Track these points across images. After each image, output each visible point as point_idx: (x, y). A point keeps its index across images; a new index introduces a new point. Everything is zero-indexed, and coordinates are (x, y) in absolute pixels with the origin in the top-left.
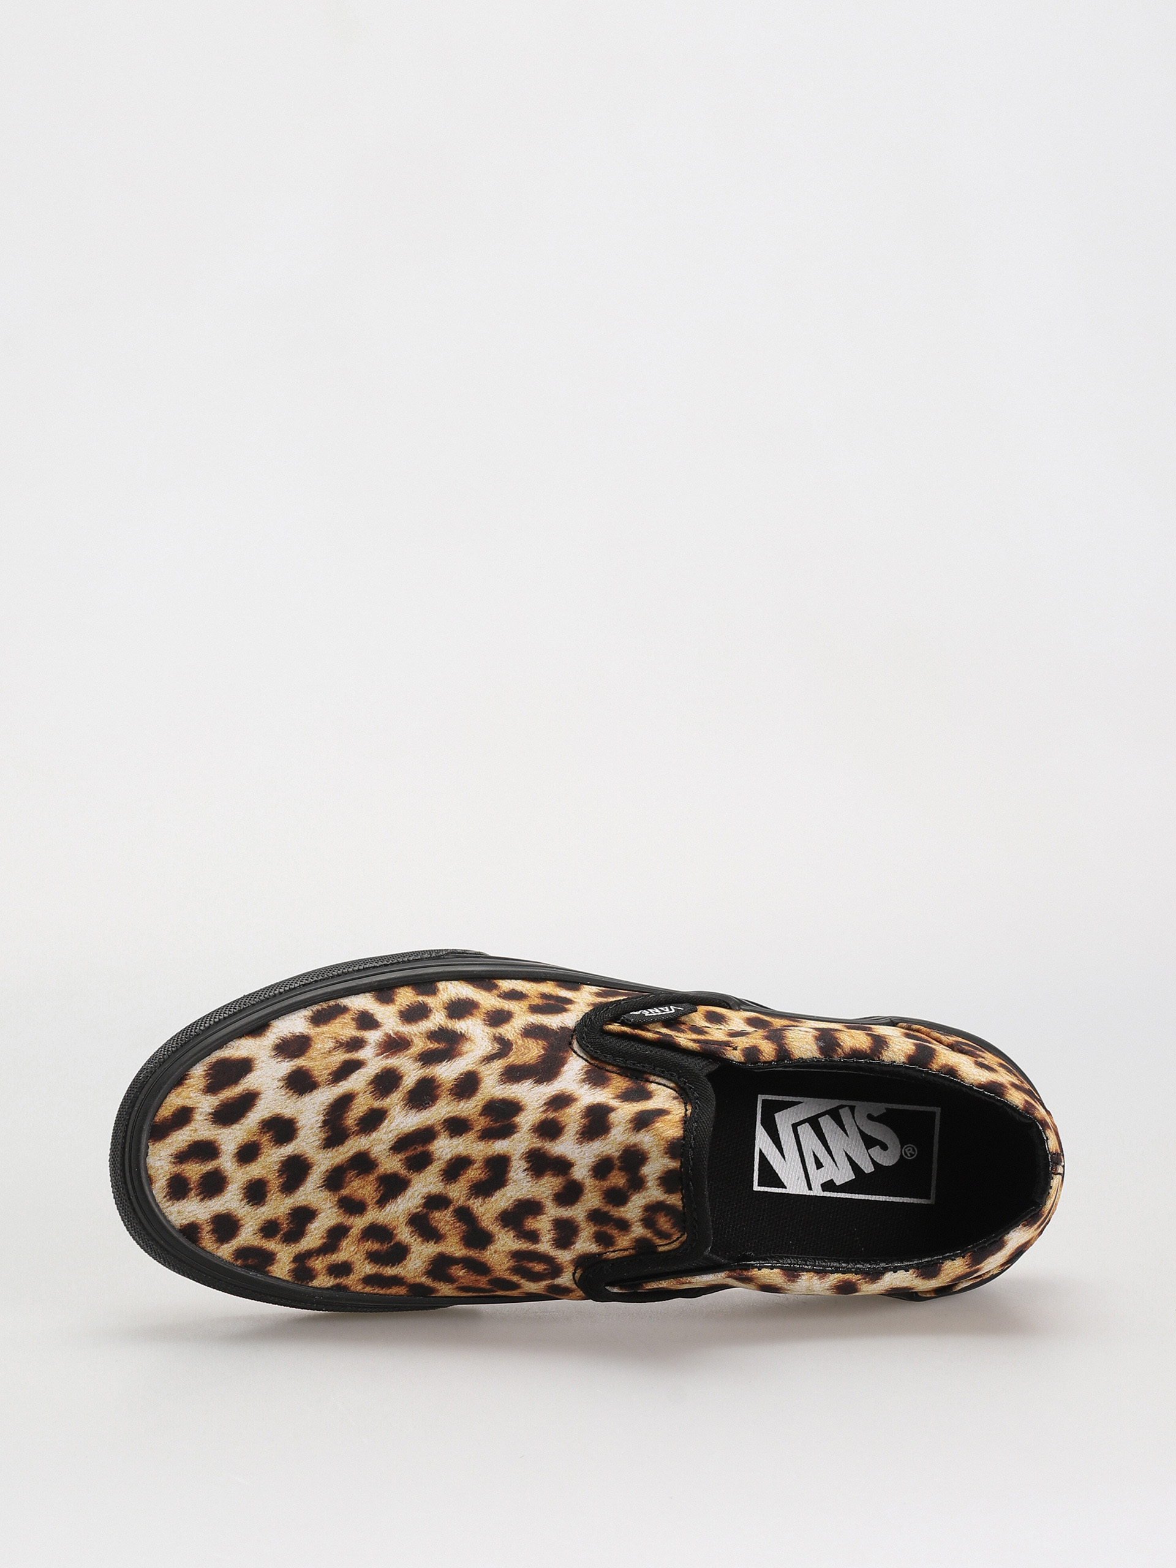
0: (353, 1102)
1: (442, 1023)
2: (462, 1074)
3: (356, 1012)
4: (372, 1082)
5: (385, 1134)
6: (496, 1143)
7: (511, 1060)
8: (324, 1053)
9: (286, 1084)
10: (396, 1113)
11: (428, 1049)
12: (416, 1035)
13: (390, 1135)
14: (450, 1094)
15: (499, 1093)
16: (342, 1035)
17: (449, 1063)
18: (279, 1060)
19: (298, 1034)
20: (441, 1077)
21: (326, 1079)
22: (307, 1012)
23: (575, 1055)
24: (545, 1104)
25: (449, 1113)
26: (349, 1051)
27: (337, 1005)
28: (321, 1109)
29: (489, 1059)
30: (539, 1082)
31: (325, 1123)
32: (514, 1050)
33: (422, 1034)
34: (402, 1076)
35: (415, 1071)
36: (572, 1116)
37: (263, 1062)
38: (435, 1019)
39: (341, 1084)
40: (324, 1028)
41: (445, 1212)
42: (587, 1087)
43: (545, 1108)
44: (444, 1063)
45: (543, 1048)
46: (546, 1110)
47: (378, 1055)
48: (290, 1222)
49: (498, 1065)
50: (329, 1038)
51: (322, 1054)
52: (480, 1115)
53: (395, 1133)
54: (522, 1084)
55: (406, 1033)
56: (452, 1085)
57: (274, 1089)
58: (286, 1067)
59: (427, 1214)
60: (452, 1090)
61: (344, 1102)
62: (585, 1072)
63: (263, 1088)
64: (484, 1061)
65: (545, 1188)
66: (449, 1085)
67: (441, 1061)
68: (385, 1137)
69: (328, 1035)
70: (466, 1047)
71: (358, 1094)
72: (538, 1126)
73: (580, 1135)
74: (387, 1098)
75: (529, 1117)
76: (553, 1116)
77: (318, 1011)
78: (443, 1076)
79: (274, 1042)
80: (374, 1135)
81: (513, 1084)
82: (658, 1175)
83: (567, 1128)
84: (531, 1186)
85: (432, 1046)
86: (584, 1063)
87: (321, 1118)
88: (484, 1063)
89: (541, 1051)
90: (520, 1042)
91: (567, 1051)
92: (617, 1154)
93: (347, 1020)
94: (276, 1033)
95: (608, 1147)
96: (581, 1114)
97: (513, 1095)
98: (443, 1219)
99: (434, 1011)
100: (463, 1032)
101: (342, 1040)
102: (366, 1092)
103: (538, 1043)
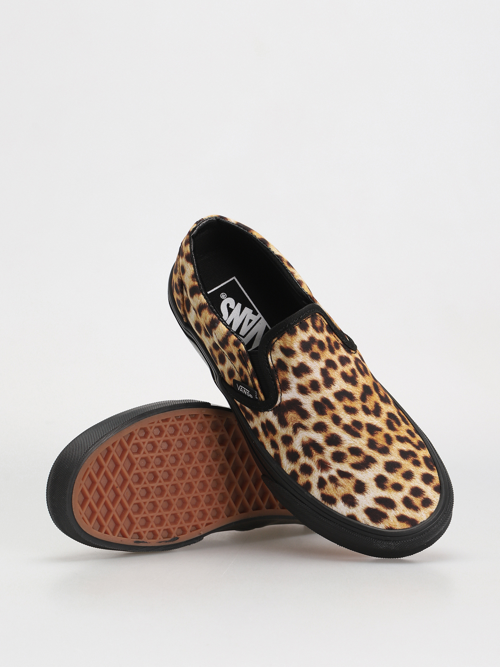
0: (354, 463)
1: (303, 456)
2: (317, 432)
3: (321, 490)
4: (343, 462)
5: (357, 443)
6: (332, 402)
7: (300, 420)
8: (344, 487)
9: (364, 492)
10: (347, 445)
11: (316, 453)
12: (314, 462)
13: (356, 441)
14: (327, 431)
15: (315, 414)
16: (333, 487)
17: (316, 441)
18: (357, 501)
19: (344, 503)
20: (323, 439)
21: (353, 479)
22: (334, 508)
23: (282, 400)
24: (307, 395)
25: (334, 426)
26: (337, 479)
27: (323, 499)
28: (364, 472)
29: (305, 428)
30: (300, 404)
31: (368, 467)
32: (295, 422)
33: (312, 460)
34: (332, 453)
35: (328, 450)
36: (305, 381)
37: (362, 506)
38: (303, 461)
39: (350, 472)
40: (335, 496)
41: (367, 405)
42: (291, 385)
43: (309, 393)
44: (318, 442)
45: (287, 413)
46: (309, 392)
47: (331, 468)
48: (409, 457)
49: (305, 423)
50: (337, 491)
51: (344, 488)
52: (327, 414)
53: (354, 440)
54: (305, 408)
55: (316, 465)
56: (323, 432)
57: (369, 494)
58: (358, 497)
59: (372, 412)
60: (325, 431)
61: (356, 466)
62: (286, 391)
64: (307, 429)
65: (335, 374)
66: (324, 433)
67: (318, 444)
68: (358, 442)
69: (336, 492)
70: (306, 440)
71: (350, 464)
72: (316, 391)
73: (309, 373)
74: (344, 452)
75: (316, 396)
76: (310, 388)
77: (330, 504)
78: (322, 438)
79: (352, 509)
80: (360, 447)
81: (308, 412)
82: (305, 333)
83: (310, 379)
84: (338, 380)
85: (314, 452)
86: (283, 394)
87: (367, 470)
88: (307, 428)
89: (289, 413)
90: (291, 423)
91: (283, 404)
92: (307, 354)
93: (326, 490)
94: (349, 511)
95: (307, 359)
96: (302, 378)
97: (312, 409)
98: (370, 405)
99: (301, 464)
100: (301, 446)
101: (334, 485)
102: (347, 461)
103: (287, 417)
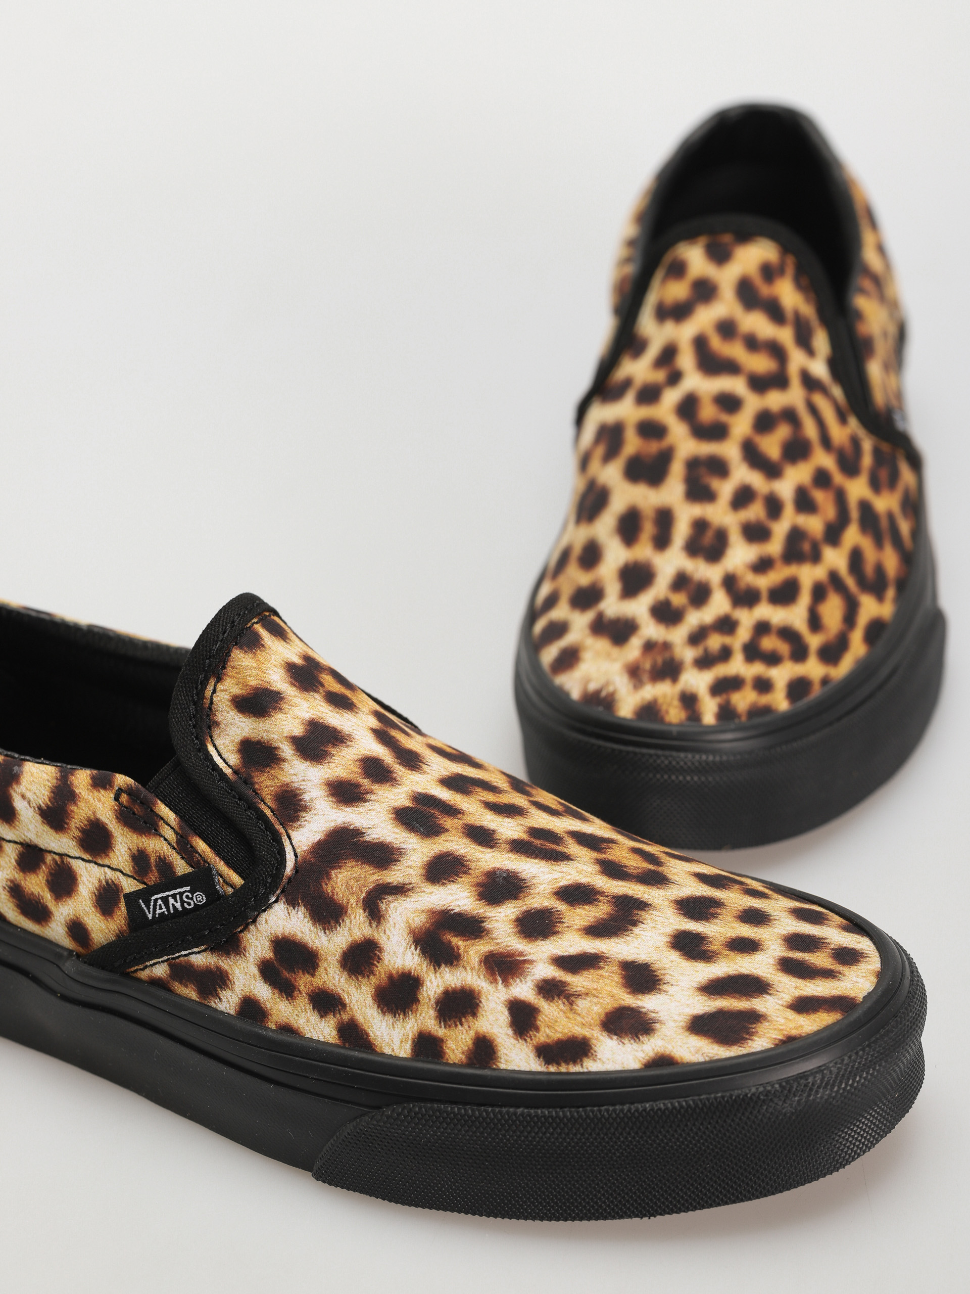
0: (589, 924)
1: (432, 976)
2: (444, 884)
3: (529, 1040)
4: (556, 933)
5: (570, 874)
6: (445, 798)
7: (375, 877)
8: (594, 996)
9: (660, 984)
10: (544, 886)
11: (467, 940)
12: (472, 969)
13: (564, 869)
14: (470, 869)
15: (411, 841)
16: (561, 1010)
17: (451, 908)
18: (653, 1015)
19: (615, 1037)
20: (469, 894)
21: (608, 965)
22: (591, 1066)
23: (298, 851)
24: (365, 801)
25: (482, 852)
26: (563, 984)
27: (548, 1062)
28: (631, 938)
29: (400, 890)
30: (358, 833)
31: (635, 923)
32: (365, 890)
33: (463, 967)
34: (515, 921)
35: (496, 918)
36: (343, 765)
37: (675, 1021)
38: (438, 986)
39: (593, 951)
40: (579, 1031)
42: (306, 797)
43: (368, 796)
44: (457, 910)
45: (329, 878)
46: (367, 793)
47: (530, 962)
48: (729, 886)
49: (394, 876)
50: (579, 1015)
51: (597, 997)
52: (447, 830)
53: (557, 868)
54: (379, 838)
55: (482, 977)
56: (461, 877)
57: (677, 985)
58: (648, 1003)
60: (465, 873)
61: (599, 930)
62: (298, 820)
63: (691, 992)
64: (409, 890)
66: (465, 879)
67: (459, 915)
68: (573, 872)
69: (579, 1018)
70: (420, 921)
71: (579, 930)
72: (387, 781)
73: (345, 743)
74: (546, 906)
75: (393, 797)
76: (365, 781)
77: (575, 1062)
78: (466, 894)
79: (649, 1040)
80: (584, 880)
81: (390, 843)
82: (284, 643)
83: (356, 757)
85: (461, 943)
86: (293, 834)
87: (636, 930)
88: (408, 887)
89: (334, 875)
90: (353, 901)
91: (305, 860)
92: (316, 695)
93: (545, 1031)
94: (642, 1051)
95: (323, 709)
96: (331, 760)
97: (397, 830)
99: (433, 1001)
100: (413, 947)
101: (564, 1003)
102: (568, 927)
103: (333, 888)
